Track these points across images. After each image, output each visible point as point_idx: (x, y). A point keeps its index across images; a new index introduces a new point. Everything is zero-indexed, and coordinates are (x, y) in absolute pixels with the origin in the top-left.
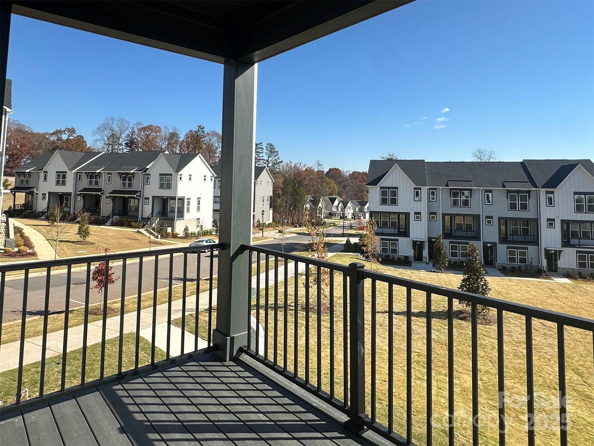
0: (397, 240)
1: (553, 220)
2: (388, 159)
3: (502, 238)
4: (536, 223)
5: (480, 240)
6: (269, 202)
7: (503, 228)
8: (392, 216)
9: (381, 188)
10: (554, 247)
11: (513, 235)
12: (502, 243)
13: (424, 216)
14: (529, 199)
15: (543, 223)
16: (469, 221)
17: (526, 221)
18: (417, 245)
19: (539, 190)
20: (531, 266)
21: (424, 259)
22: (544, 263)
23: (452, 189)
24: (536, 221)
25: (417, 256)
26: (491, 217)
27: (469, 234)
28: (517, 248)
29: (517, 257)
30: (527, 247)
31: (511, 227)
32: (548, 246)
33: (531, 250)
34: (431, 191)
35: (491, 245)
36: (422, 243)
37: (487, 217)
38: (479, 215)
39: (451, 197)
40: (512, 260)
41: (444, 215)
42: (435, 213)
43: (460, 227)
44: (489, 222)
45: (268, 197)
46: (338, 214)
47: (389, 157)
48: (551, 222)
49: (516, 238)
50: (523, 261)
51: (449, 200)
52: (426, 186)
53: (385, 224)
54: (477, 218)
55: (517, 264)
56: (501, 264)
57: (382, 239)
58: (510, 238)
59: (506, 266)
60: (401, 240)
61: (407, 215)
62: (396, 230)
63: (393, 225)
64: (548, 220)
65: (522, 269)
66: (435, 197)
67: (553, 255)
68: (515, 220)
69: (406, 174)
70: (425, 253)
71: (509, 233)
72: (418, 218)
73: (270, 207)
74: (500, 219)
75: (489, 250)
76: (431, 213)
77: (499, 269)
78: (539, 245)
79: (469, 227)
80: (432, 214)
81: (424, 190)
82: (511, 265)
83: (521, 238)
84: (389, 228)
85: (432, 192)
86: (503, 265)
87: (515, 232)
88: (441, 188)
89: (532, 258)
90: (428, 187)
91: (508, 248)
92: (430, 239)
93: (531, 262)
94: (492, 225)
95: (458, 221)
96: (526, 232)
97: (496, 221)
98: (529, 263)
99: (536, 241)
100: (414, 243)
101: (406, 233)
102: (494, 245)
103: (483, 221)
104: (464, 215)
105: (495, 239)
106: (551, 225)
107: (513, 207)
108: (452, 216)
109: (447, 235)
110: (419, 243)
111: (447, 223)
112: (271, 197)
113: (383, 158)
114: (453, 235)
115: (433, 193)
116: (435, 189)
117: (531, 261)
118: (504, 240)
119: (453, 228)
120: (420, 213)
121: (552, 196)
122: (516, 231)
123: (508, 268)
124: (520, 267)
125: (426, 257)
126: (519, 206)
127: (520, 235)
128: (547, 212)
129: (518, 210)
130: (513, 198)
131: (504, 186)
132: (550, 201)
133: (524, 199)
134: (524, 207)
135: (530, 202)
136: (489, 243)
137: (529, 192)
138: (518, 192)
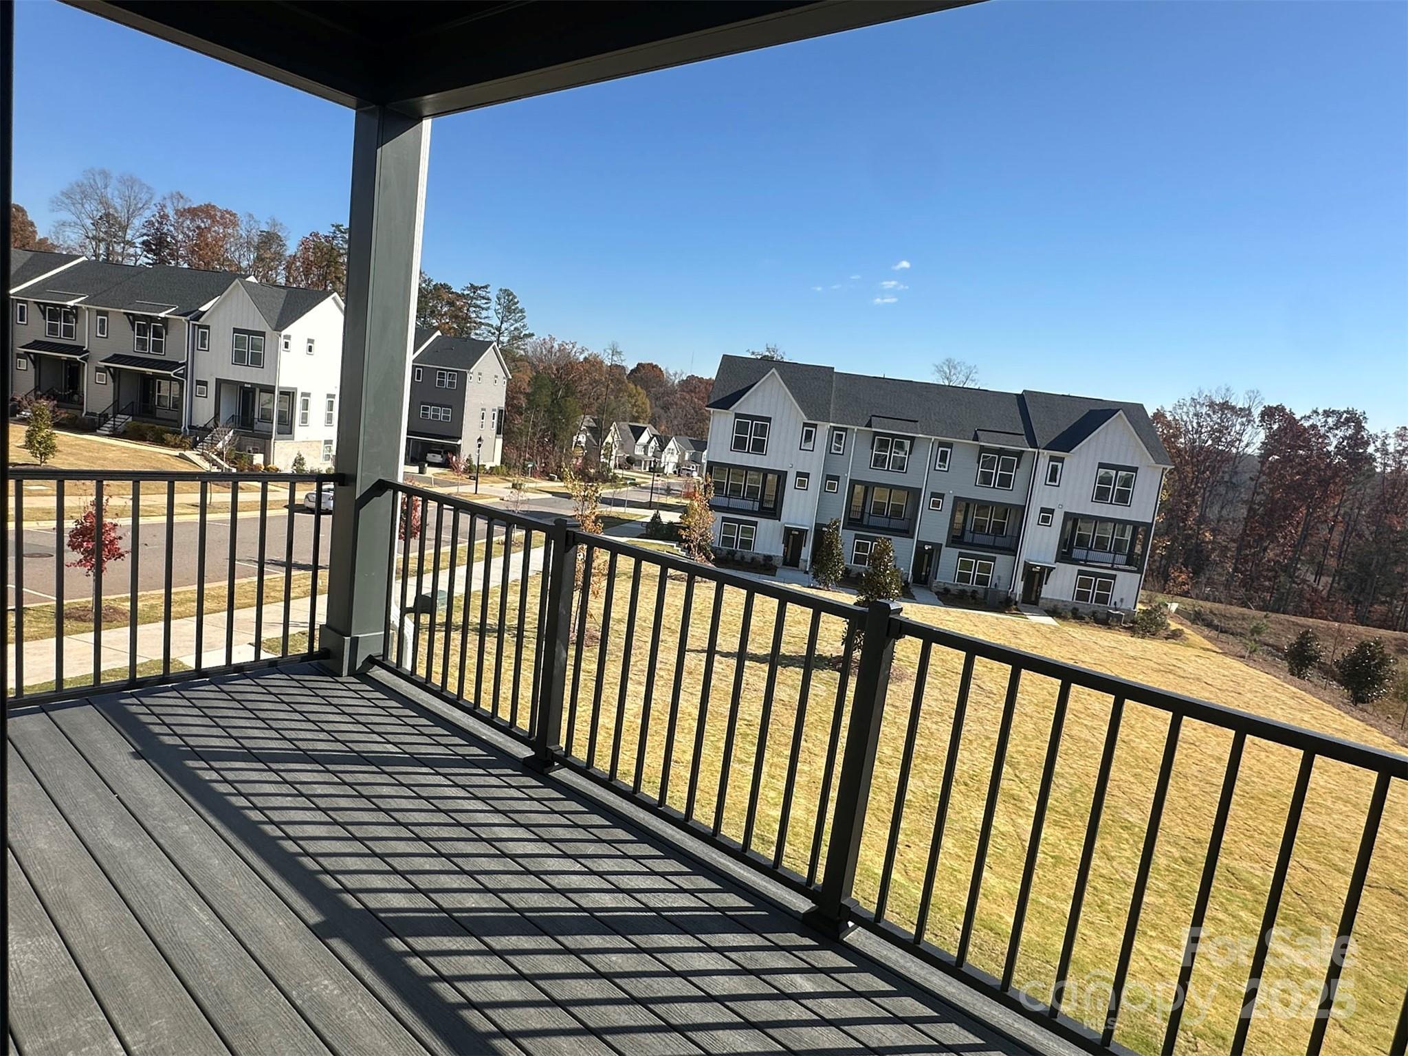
0: (755, 524)
1: (1052, 511)
2: (765, 356)
3: (953, 537)
4: (1020, 512)
5: (912, 537)
6: (495, 421)
7: (959, 517)
8: (752, 476)
9: (737, 416)
10: (1043, 560)
11: (974, 532)
12: (952, 545)
13: (815, 482)
14: (1017, 467)
15: (1033, 515)
16: (900, 499)
17: (1005, 509)
18: (791, 536)
19: (1038, 453)
20: (996, 592)
21: (801, 564)
22: (1019, 587)
23: (876, 434)
24: (1020, 511)
25: (788, 557)
26: (942, 496)
27: (895, 523)
28: (977, 557)
29: (974, 573)
30: (995, 558)
31: (973, 517)
32: (1032, 559)
33: (1002, 560)
34: (835, 432)
35: (930, 547)
36: (803, 533)
37: (933, 495)
38: (921, 489)
39: (872, 449)
40: (964, 578)
41: (853, 483)
42: (837, 478)
43: (879, 509)
44: (936, 504)
45: (494, 410)
46: (645, 462)
47: (767, 354)
48: (1046, 515)
49: (979, 539)
50: (983, 581)
51: (868, 454)
52: (828, 421)
53: (736, 490)
54: (914, 493)
55: (971, 585)
56: (942, 584)
57: (724, 519)
58: (968, 537)
59: (950, 587)
60: (764, 524)
61: (782, 476)
62: (757, 504)
63: (752, 492)
64: (1043, 510)
65: (978, 596)
66: (842, 447)
67: (1038, 575)
68: (983, 506)
69: (792, 394)
70: (806, 552)
71: (968, 528)
72: (802, 483)
73: (498, 433)
74: (957, 500)
75: (927, 556)
76: (829, 477)
77: (937, 593)
78: (1016, 556)
79: (897, 512)
80: (831, 479)
81: (823, 429)
82: (960, 587)
83: (988, 540)
84: (743, 498)
85: (838, 435)
86: (946, 585)
87: (979, 528)
88: (856, 428)
89: (999, 578)
90: (832, 424)
91: (961, 555)
92: (819, 528)
93: (996, 585)
94: (941, 510)
95: (879, 496)
96: (999, 529)
97: (948, 504)
98: (993, 587)
99: (1013, 547)
100: (788, 531)
101: (773, 512)
102: (937, 547)
103: (925, 501)
104: (892, 487)
105: (942, 538)
106: (1045, 520)
107: (985, 479)
108: (869, 487)
109: (851, 523)
110: (797, 533)
111: (858, 501)
112: (500, 411)
113: (753, 353)
114: (865, 523)
115: (840, 438)
116: (845, 430)
117: (997, 582)
118: (956, 539)
119: (867, 510)
120: (807, 475)
121: (1058, 465)
122: (982, 526)
123: (952, 592)
124: (974, 592)
125: (806, 561)
126: (995, 480)
127: (988, 534)
128: (1043, 496)
129: (994, 487)
130: (988, 464)
131: (976, 438)
132: (1053, 476)
133: (1008, 466)
134: (1005, 482)
135: (1019, 476)
136: (929, 544)
137: (1020, 454)
138: (1000, 452)
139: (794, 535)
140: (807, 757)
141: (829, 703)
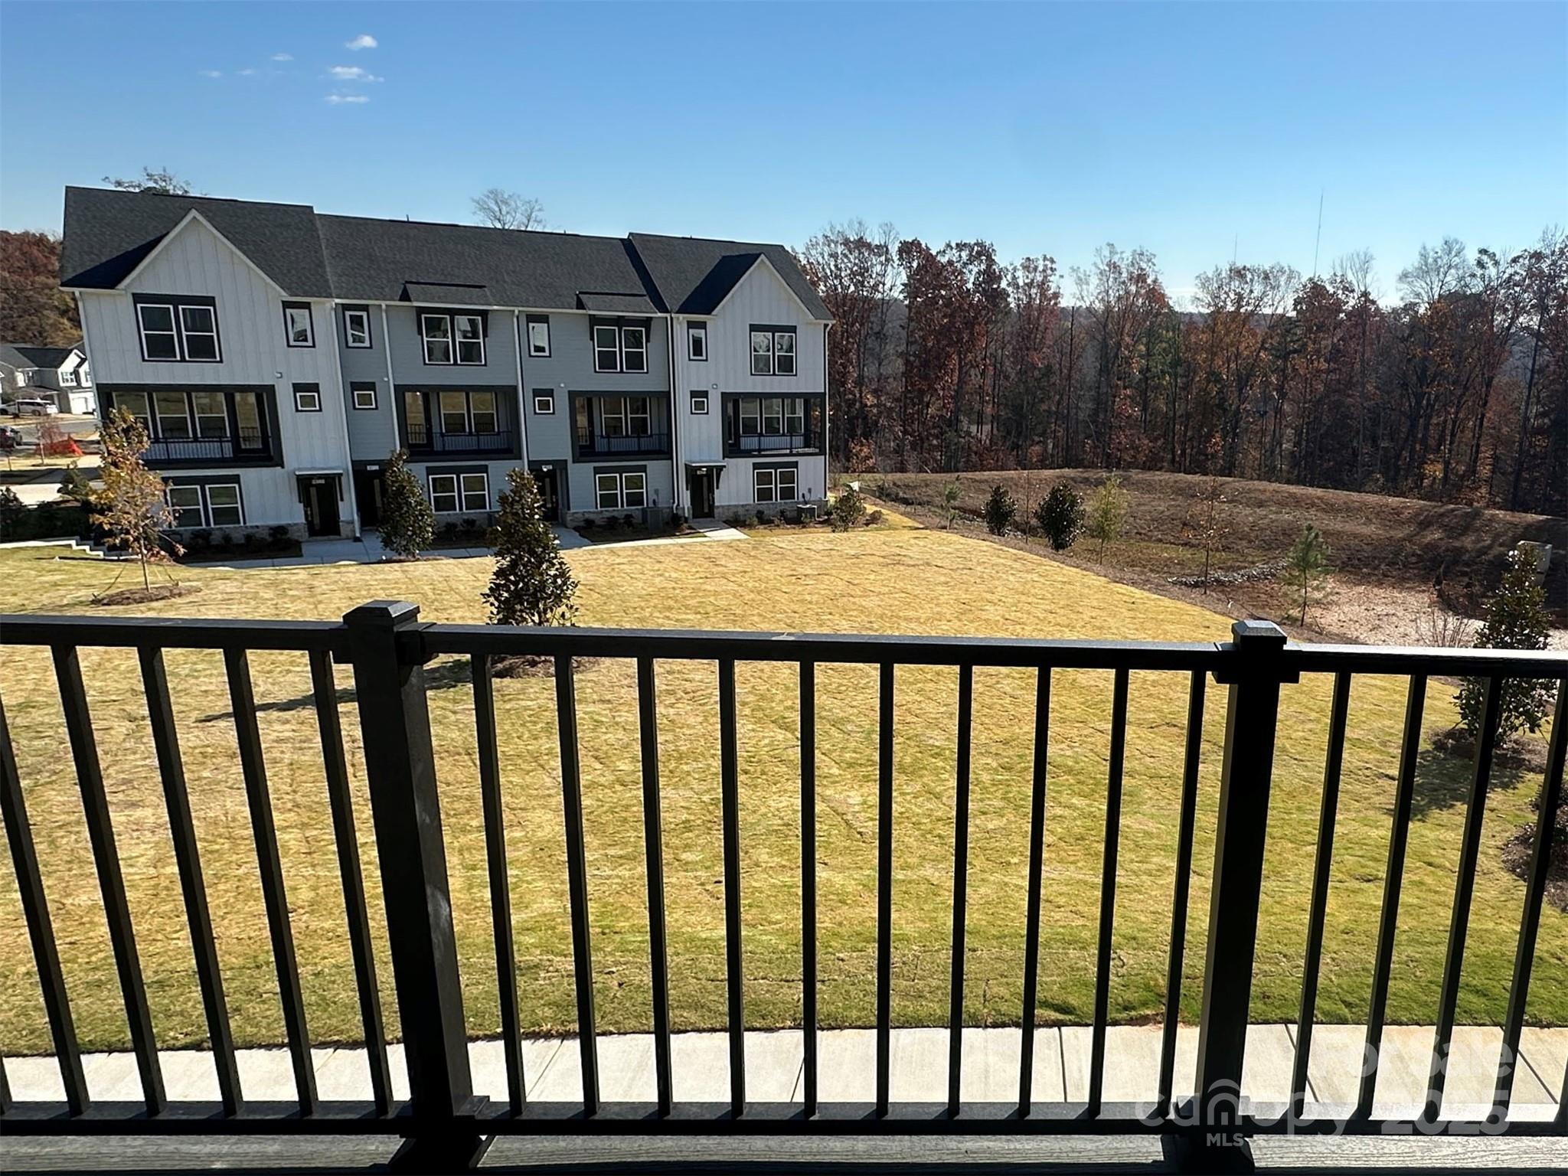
0: (236, 479)
1: (705, 394)
3: (581, 447)
4: (665, 400)
5: (520, 458)
7: (582, 420)
8: (201, 399)
9: (138, 298)
10: (708, 459)
11: (608, 437)
12: (582, 459)
13: (333, 394)
14: (648, 341)
15: (682, 403)
16: (486, 405)
17: (639, 400)
18: (313, 491)
19: (672, 319)
20: (657, 511)
21: (344, 529)
22: (686, 498)
23: (420, 310)
24: (665, 398)
25: (317, 521)
26: (550, 393)
27: (486, 442)
28: (621, 470)
29: (622, 491)
30: (645, 466)
31: (602, 417)
32: (694, 459)
33: (655, 468)
34: (348, 313)
35: (551, 467)
36: (331, 482)
37: (537, 393)
38: (515, 388)
39: (422, 335)
40: (608, 501)
41: (401, 391)
42: (371, 386)
43: (455, 424)
44: (545, 405)
48: (699, 396)
49: (617, 444)
50: (635, 500)
51: (416, 344)
52: (330, 296)
53: (175, 429)
54: (508, 394)
55: (622, 509)
56: (580, 515)
58: (600, 445)
59: (592, 517)
60: (250, 476)
61: (265, 395)
62: (228, 446)
63: (211, 429)
64: (694, 394)
65: (634, 521)
66: (366, 335)
67: (705, 479)
68: (613, 398)
70: (348, 509)
71: (597, 432)
72: (308, 402)
74: (573, 395)
75: (548, 480)
76: (355, 386)
77: (576, 529)
78: (672, 459)
79: (484, 424)
80: (359, 389)
81: (324, 311)
82: (608, 515)
83: (632, 444)
84: (196, 440)
85: (353, 319)
86: (587, 516)
87: (614, 428)
88: (384, 304)
89: (656, 492)
90: (338, 301)
91: (597, 471)
92: (359, 467)
93: (654, 501)
94: (553, 413)
95: (450, 406)
96: (640, 427)
97: (562, 403)
98: (651, 505)
99: (665, 448)
100: (304, 484)
101: (268, 454)
102: (561, 465)
103: (525, 403)
104: (467, 389)
105: (563, 450)
106: (699, 406)
107: (607, 362)
108: (429, 393)
109: (417, 451)
110: (323, 482)
111: (416, 414)
114: (438, 446)
115: (357, 322)
116: (365, 308)
117: (655, 497)
118: (584, 451)
119: (435, 429)
120: (315, 387)
121: (701, 333)
122: (615, 427)
123: (598, 522)
124: (628, 517)
125: (352, 522)
126: (621, 361)
127: (627, 436)
128: (689, 376)
129: (622, 371)
130: (607, 340)
131: (580, 305)
132: (697, 347)
133: (635, 340)
134: (635, 362)
135: (651, 351)
136: (547, 463)
137: (647, 323)
138: (619, 321)
139: (317, 486)
140: (512, 817)
141: (506, 727)
